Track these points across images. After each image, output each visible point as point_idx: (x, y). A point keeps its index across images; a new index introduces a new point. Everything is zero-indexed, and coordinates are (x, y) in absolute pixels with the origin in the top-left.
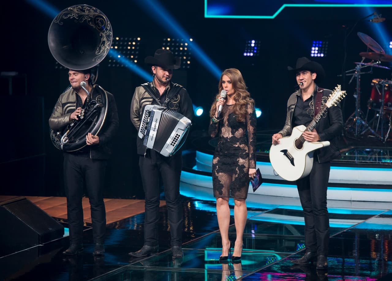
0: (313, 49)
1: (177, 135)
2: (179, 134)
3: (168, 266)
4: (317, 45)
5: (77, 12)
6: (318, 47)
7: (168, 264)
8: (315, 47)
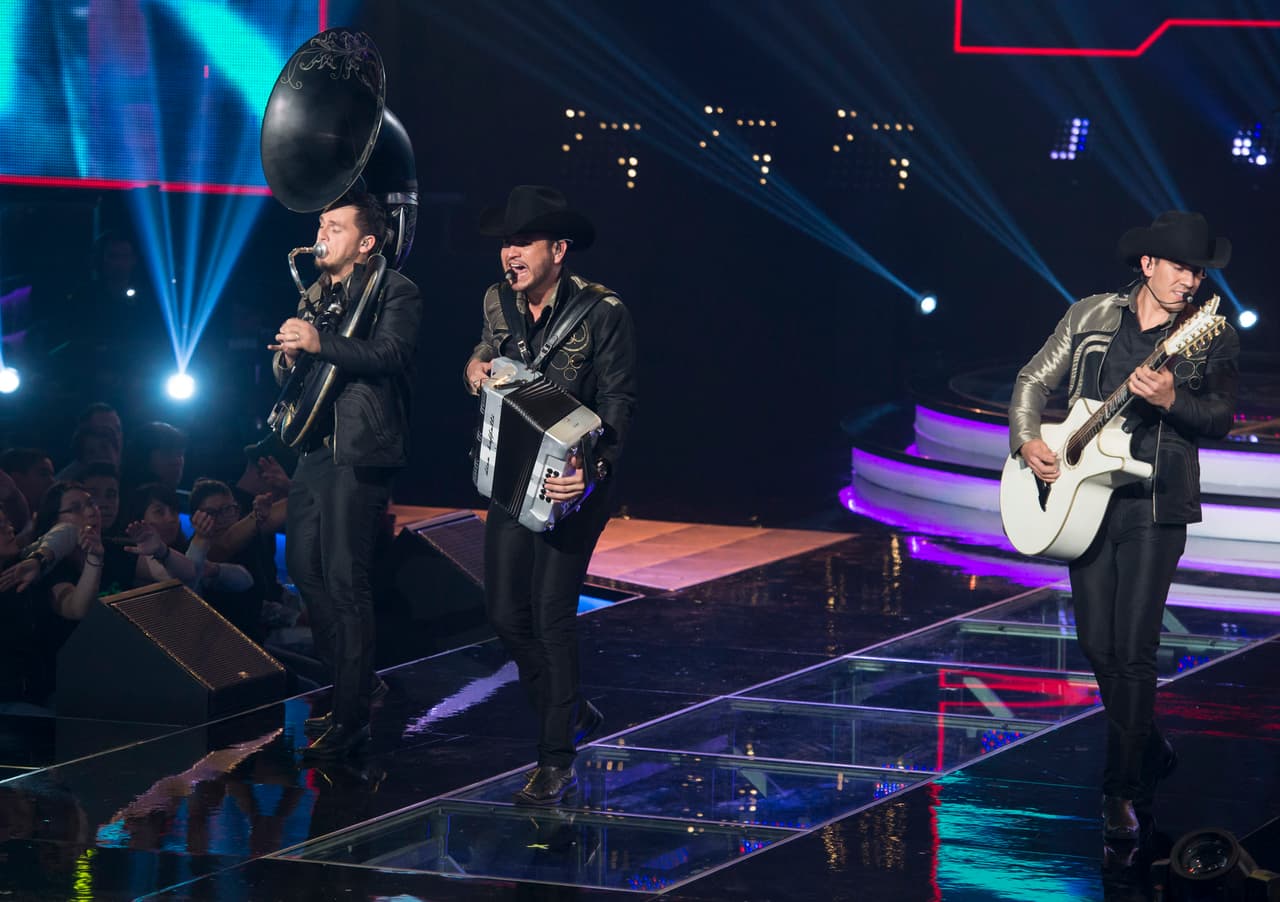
0: (1238, 142)
1: (550, 471)
2: (554, 470)
3: (834, 700)
4: (1249, 133)
5: (330, 49)
6: (1252, 139)
7: (834, 697)
8: (1242, 138)
